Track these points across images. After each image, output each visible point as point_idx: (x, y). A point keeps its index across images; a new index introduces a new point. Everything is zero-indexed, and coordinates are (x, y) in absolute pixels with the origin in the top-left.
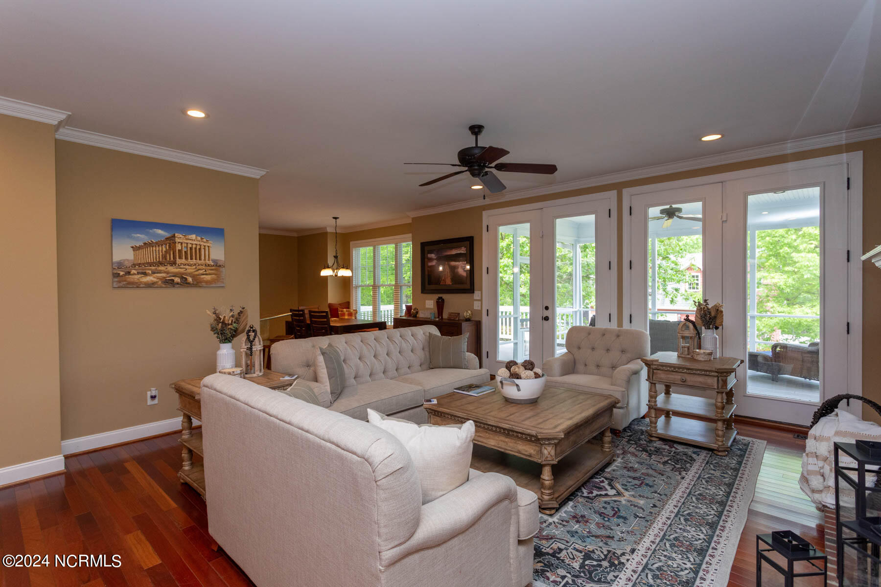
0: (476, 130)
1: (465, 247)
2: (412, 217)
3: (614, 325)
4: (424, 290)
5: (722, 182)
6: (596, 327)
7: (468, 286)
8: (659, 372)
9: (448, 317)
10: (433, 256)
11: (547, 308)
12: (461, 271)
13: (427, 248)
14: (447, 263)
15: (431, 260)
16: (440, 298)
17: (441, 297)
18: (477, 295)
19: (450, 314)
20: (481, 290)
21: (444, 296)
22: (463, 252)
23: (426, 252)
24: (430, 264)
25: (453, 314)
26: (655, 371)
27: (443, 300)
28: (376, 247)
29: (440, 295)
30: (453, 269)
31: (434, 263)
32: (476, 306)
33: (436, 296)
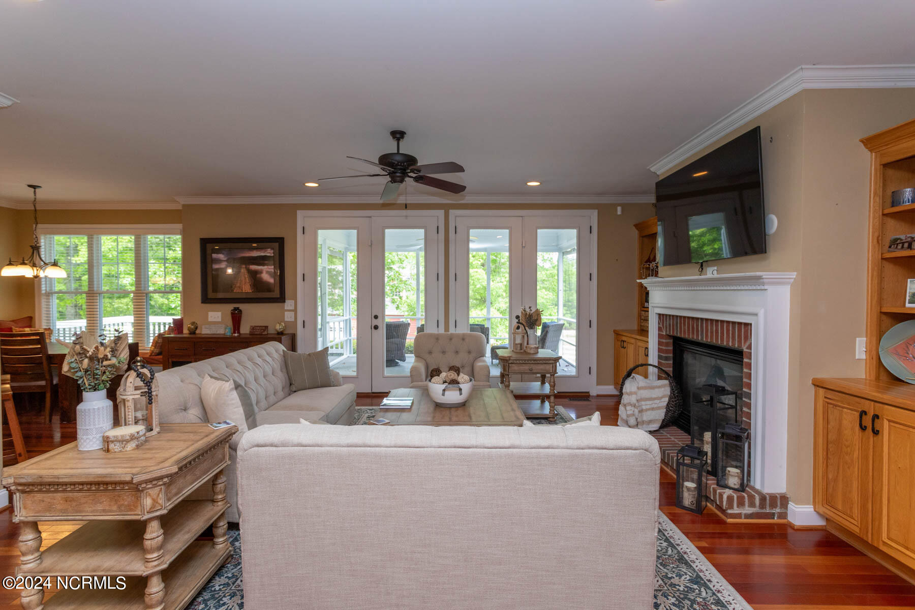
0: (398, 135)
1: (272, 249)
2: (183, 203)
3: (441, 330)
4: (206, 300)
5: (522, 217)
6: (425, 332)
7: (276, 294)
8: (513, 365)
9: (250, 332)
10: (221, 256)
11: (376, 317)
12: (266, 277)
13: (209, 246)
14: (244, 266)
15: (219, 261)
16: (236, 309)
17: (238, 308)
18: (289, 304)
19: (253, 328)
20: (295, 298)
21: (242, 306)
22: (268, 255)
23: (209, 251)
24: (216, 266)
25: (258, 328)
26: (510, 365)
27: (241, 311)
28: (95, 237)
29: (236, 305)
30: (254, 275)
31: (223, 265)
32: (289, 317)
33: (231, 307)
